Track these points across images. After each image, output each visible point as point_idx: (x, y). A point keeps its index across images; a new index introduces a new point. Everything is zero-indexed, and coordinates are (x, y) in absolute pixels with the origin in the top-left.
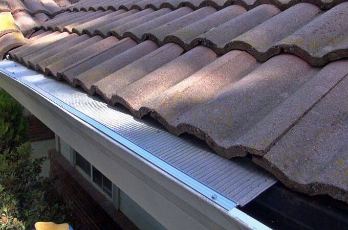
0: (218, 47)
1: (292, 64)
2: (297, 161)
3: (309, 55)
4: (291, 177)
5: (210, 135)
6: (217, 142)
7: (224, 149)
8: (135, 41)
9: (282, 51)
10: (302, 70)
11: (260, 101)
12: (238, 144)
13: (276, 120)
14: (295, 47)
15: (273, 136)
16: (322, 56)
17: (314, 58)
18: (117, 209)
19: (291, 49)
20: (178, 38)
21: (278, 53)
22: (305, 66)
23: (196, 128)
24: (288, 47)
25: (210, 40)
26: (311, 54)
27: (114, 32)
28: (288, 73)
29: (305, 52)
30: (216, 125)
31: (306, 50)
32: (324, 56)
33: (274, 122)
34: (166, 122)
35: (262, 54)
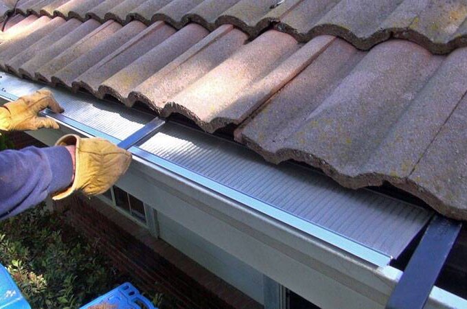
0: (299, 32)
1: (409, 52)
2: (449, 180)
3: (430, 41)
4: (446, 201)
5: (327, 161)
6: (338, 169)
7: (349, 177)
8: (172, 26)
9: (392, 35)
10: (423, 60)
11: (379, 108)
12: (371, 171)
13: (411, 135)
14: (409, 30)
15: (415, 156)
16: (447, 42)
17: (437, 45)
18: (157, 237)
19: (404, 33)
20: (237, 19)
21: (386, 38)
22: (425, 54)
23: (308, 154)
24: (400, 31)
25: (287, 23)
26: (432, 40)
27: (136, 14)
28: (406, 66)
29: (424, 37)
30: (333, 148)
31: (424, 34)
32: (450, 42)
33: (411, 138)
34: (259, 147)
35: (363, 41)
